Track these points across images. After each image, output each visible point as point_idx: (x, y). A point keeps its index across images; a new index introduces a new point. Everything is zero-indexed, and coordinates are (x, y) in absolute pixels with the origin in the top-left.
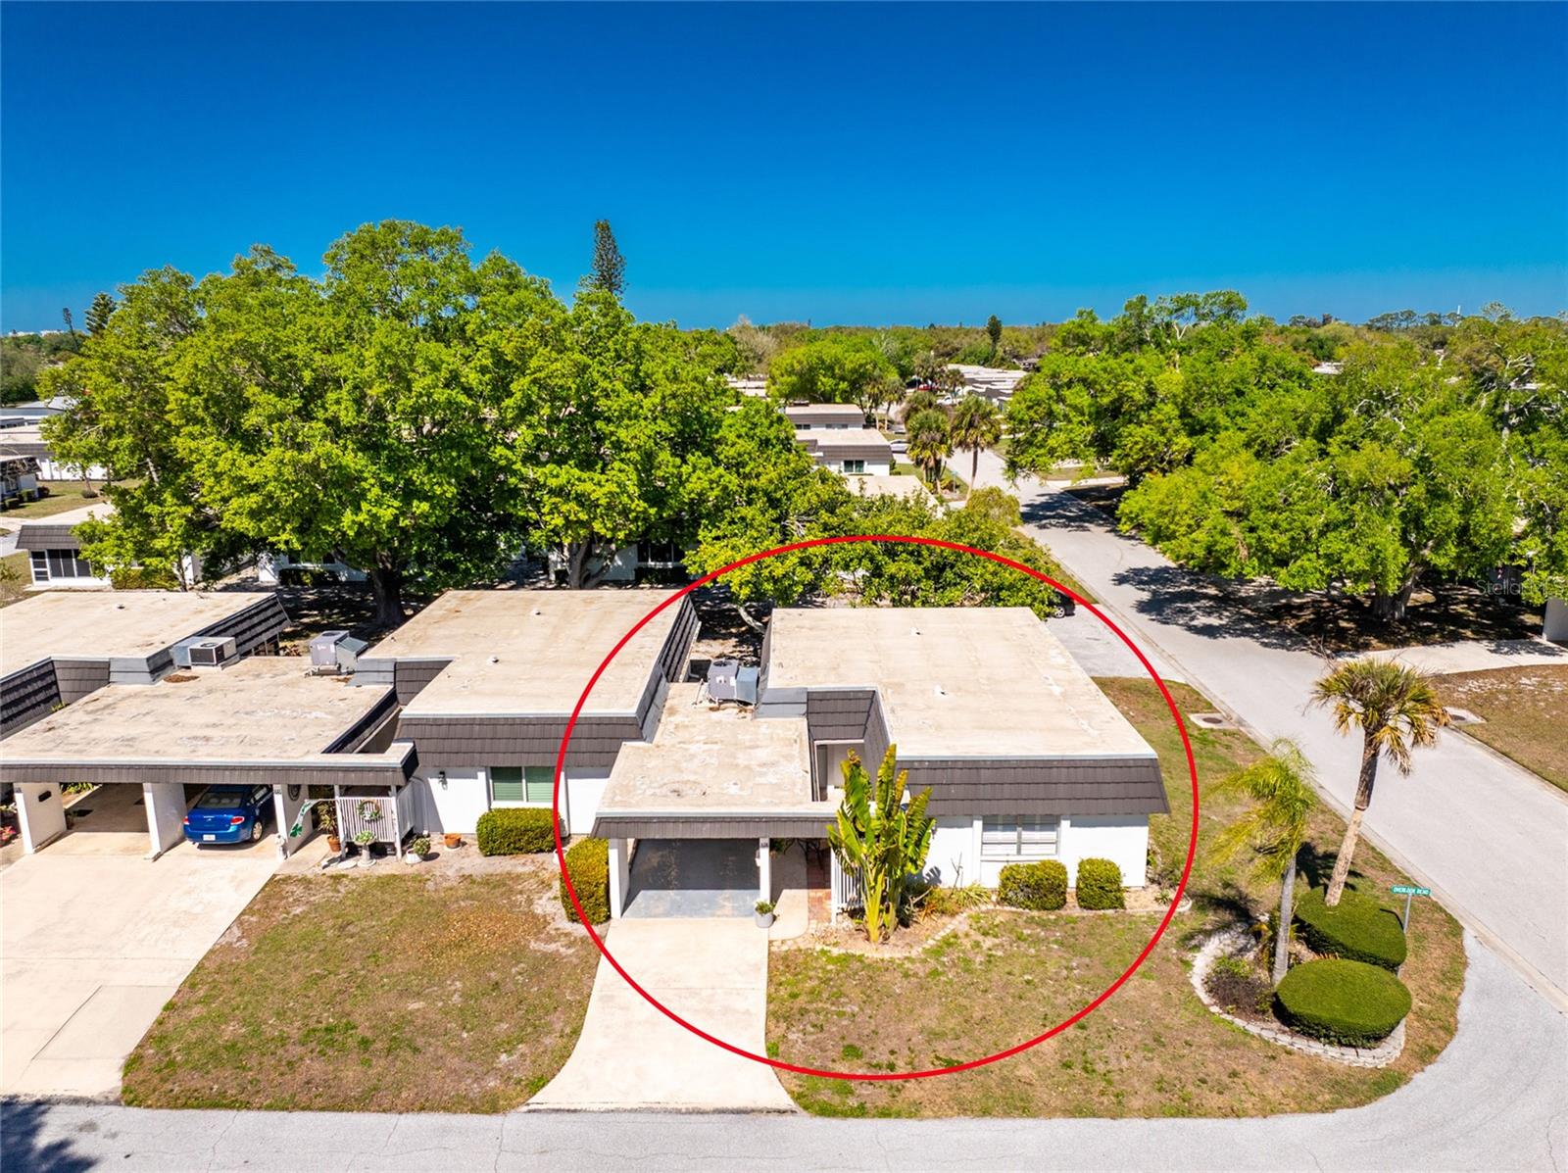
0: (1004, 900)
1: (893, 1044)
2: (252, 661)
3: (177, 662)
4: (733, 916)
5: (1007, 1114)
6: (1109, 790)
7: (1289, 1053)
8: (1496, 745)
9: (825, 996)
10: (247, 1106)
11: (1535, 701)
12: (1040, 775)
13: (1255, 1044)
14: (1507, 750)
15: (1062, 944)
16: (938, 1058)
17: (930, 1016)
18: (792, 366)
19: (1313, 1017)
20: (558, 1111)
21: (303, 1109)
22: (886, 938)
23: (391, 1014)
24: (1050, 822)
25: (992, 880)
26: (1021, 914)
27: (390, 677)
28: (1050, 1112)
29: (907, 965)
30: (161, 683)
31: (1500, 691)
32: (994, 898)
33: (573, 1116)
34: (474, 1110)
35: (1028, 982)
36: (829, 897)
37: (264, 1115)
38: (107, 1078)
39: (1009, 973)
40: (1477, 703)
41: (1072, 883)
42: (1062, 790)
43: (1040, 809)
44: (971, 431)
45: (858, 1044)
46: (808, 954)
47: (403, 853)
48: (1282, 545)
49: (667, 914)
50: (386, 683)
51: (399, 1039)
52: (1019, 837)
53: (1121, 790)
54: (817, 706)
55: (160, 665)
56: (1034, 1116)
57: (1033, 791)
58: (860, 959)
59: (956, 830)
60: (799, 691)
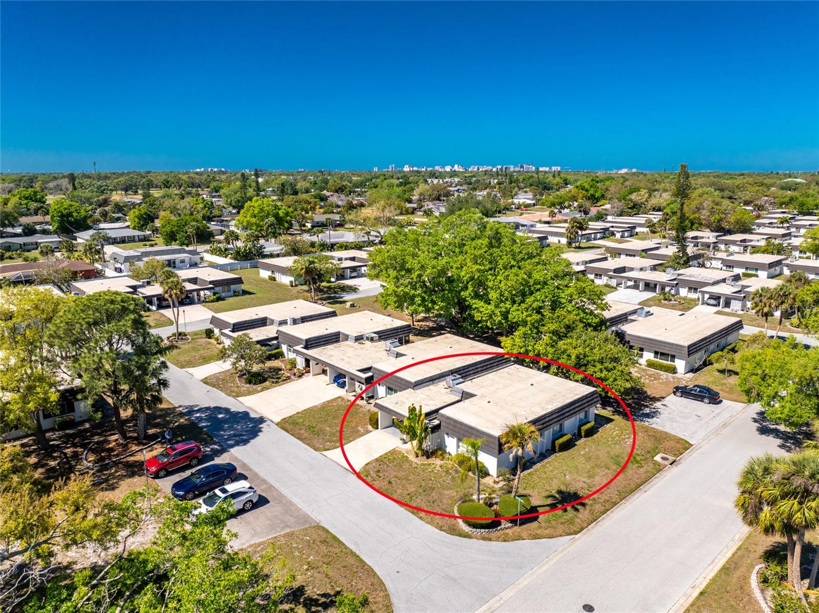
1: (387, 474)
2: (383, 342)
5: (383, 495)
9: (390, 461)
10: (288, 432)
17: (401, 474)
20: (323, 455)
21: (294, 436)
22: (418, 457)
23: (323, 428)
26: (456, 468)
27: (395, 356)
28: (391, 499)
29: (413, 464)
30: (357, 343)
33: (325, 457)
34: (313, 448)
37: (288, 435)
38: (277, 419)
45: (381, 471)
46: (400, 452)
49: (389, 433)
51: (319, 433)
53: (487, 443)
54: (464, 395)
55: (359, 339)
58: (407, 458)
60: (461, 390)
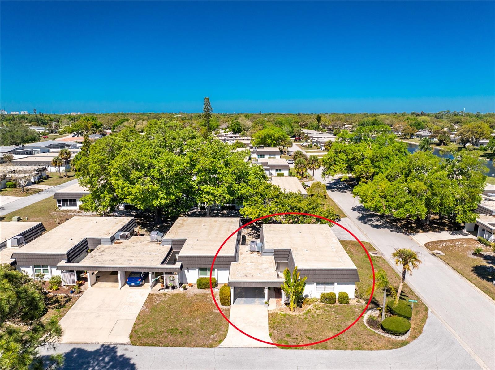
0: (321, 301)
1: (297, 334)
2: (133, 238)
3: (116, 238)
4: (259, 304)
5: (322, 349)
6: (346, 276)
7: (384, 337)
8: (447, 261)
9: (281, 323)
10: (159, 346)
11: (458, 249)
12: (330, 272)
13: (376, 335)
14: (449, 263)
15: (334, 312)
16: (307, 337)
17: (305, 328)
18: (259, 136)
19: (388, 329)
20: (226, 347)
21: (171, 346)
22: (294, 310)
23: (185, 326)
24: (332, 283)
25: (318, 296)
26: (325, 305)
27: (171, 243)
28: (331, 349)
29: (299, 316)
30: (114, 244)
31: (450, 246)
32: (319, 301)
33: (229, 348)
34: (208, 347)
35: (327, 321)
36: (281, 300)
37: (163, 348)
39: (323, 318)
40: (444, 249)
41: (337, 297)
42: (335, 276)
43: (330, 280)
44: (312, 165)
45: (289, 334)
46: (277, 313)
47: (179, 288)
48: (394, 206)
49: (244, 304)
50: (169, 245)
51: (188, 332)
52: (325, 287)
53: (349, 276)
54: (276, 253)
55: (113, 239)
56: (328, 349)
57: (329, 276)
58: (289, 315)
59: (310, 285)
60: (272, 249)
